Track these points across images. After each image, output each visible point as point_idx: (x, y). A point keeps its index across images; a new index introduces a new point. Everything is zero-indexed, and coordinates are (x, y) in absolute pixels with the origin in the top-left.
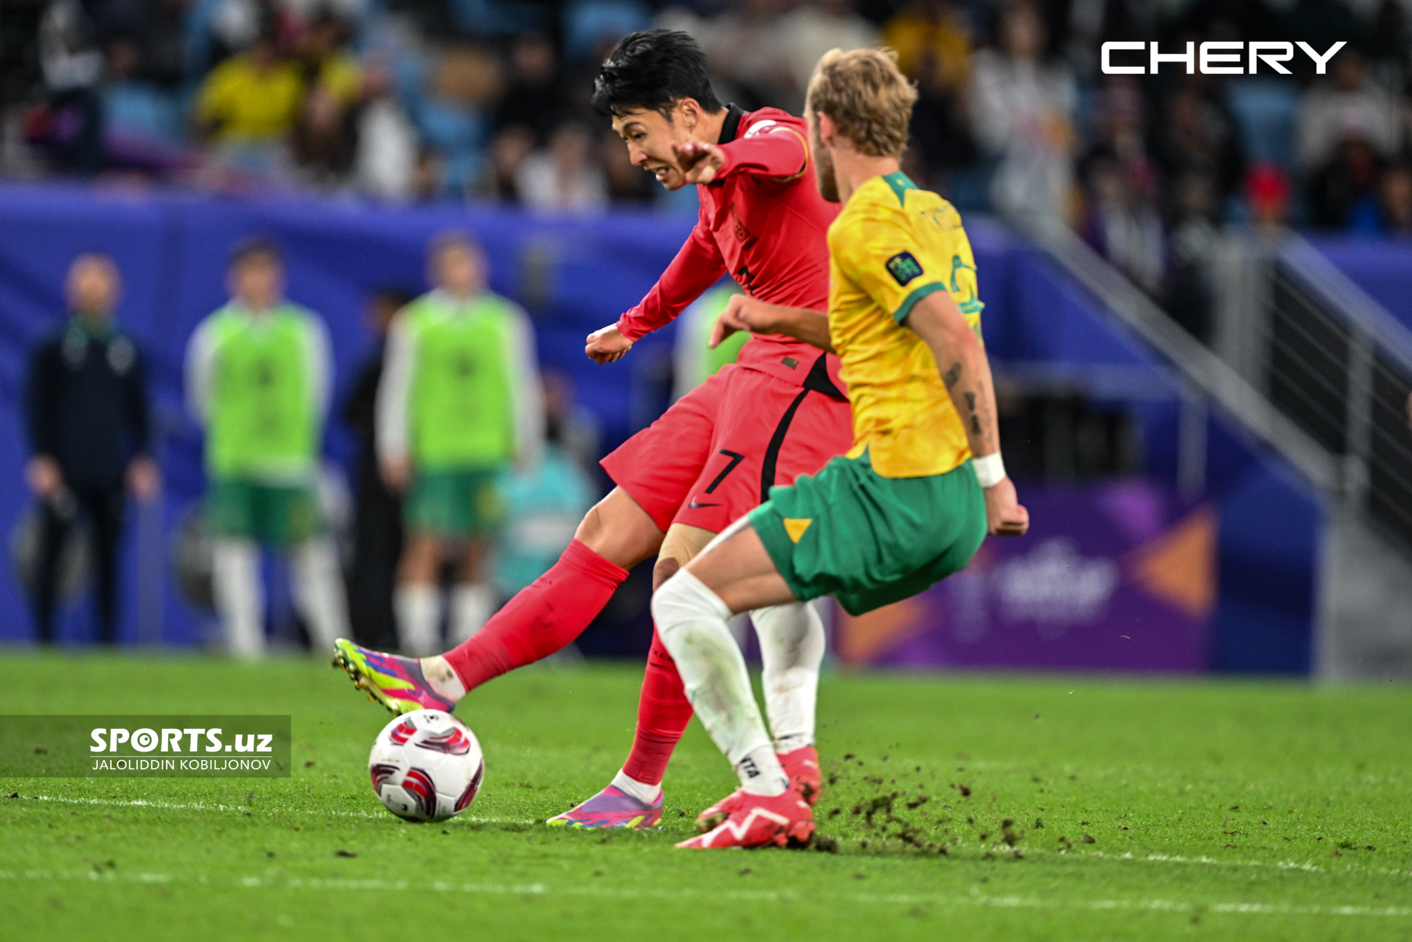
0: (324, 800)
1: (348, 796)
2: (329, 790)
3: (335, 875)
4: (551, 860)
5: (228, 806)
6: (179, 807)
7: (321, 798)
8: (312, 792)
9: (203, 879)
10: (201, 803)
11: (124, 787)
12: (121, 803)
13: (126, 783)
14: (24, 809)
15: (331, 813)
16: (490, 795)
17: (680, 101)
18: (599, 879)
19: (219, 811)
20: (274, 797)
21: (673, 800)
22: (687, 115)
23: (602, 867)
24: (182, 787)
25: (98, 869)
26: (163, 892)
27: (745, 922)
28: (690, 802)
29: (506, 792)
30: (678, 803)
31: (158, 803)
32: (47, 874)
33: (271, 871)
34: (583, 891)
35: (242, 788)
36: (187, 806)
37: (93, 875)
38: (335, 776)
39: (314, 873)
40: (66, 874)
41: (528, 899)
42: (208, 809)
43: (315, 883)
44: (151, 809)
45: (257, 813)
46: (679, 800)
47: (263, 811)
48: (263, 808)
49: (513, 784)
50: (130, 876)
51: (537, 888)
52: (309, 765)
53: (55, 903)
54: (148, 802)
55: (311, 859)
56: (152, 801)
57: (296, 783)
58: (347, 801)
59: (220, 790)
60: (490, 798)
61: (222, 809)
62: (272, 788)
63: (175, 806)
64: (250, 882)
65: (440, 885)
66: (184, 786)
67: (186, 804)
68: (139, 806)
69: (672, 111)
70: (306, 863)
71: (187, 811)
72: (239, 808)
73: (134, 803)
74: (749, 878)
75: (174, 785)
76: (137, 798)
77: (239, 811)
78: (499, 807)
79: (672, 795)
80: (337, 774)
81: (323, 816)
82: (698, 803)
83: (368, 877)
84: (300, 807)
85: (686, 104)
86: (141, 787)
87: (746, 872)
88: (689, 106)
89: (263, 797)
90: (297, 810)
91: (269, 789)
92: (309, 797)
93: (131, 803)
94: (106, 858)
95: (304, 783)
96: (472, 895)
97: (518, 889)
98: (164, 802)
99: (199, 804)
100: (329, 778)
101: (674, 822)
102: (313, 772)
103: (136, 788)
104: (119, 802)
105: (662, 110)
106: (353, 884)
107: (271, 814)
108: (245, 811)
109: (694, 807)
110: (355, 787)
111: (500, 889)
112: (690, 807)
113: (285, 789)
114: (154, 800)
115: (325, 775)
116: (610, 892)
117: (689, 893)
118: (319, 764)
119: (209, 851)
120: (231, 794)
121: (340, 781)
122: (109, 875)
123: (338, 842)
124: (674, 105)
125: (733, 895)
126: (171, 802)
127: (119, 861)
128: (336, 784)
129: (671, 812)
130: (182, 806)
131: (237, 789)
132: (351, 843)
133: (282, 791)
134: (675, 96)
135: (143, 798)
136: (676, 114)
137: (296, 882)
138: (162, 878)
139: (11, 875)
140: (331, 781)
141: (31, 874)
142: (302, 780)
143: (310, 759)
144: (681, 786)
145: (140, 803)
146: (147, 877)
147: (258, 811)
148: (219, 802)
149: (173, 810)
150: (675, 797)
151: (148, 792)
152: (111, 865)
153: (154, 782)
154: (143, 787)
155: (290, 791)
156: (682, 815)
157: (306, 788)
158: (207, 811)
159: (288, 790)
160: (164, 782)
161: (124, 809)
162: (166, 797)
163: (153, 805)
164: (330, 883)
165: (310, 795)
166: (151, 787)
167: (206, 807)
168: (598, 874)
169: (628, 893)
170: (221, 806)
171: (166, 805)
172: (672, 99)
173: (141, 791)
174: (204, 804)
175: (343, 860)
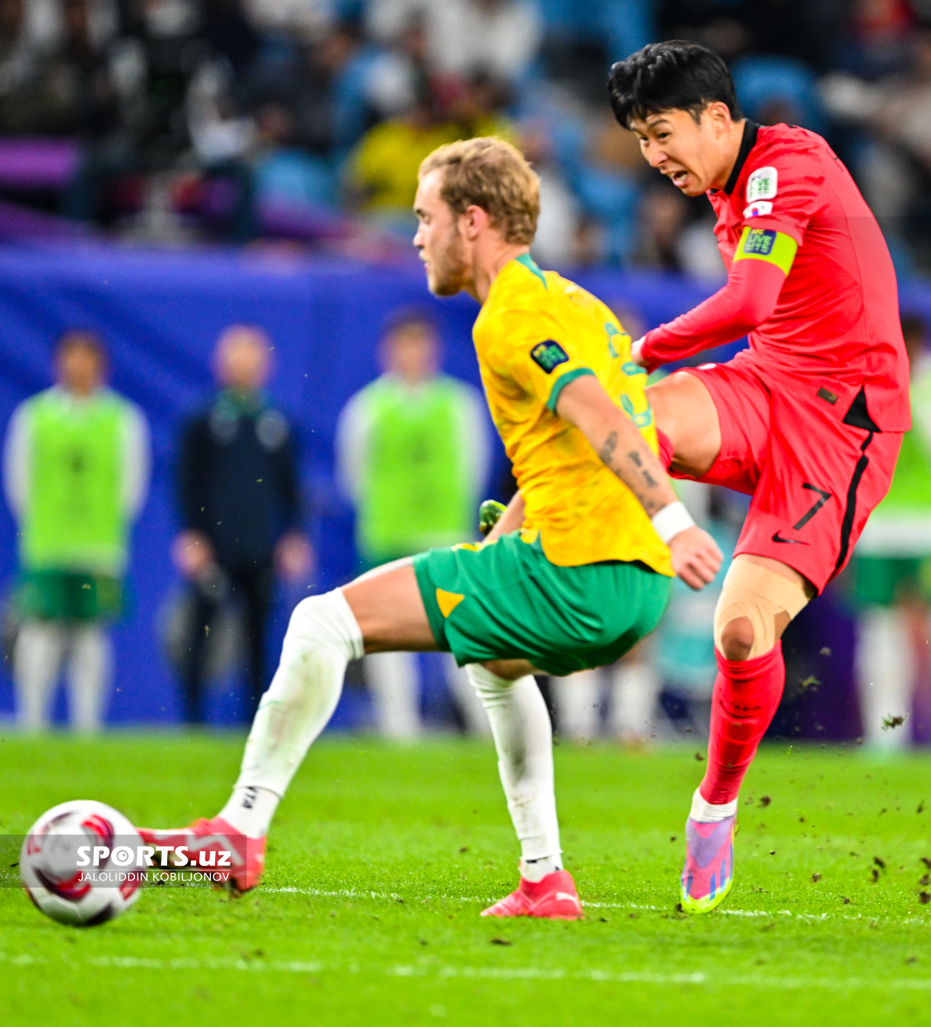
0: (478, 887)
1: (504, 883)
2: (485, 876)
3: (490, 964)
4: (712, 948)
5: (380, 892)
6: (330, 894)
7: (476, 884)
8: (466, 879)
9: (354, 968)
10: (352, 890)
11: (273, 873)
12: (271, 889)
13: (275, 869)
14: (170, 896)
15: (486, 900)
16: (649, 882)
17: (710, 104)
18: (761, 968)
19: (371, 898)
20: (428, 883)
21: (837, 886)
22: (715, 119)
23: (765, 956)
24: (333, 874)
25: (246, 958)
26: (313, 981)
27: (911, 1011)
28: (856, 889)
29: (666, 879)
30: (843, 890)
31: (308, 889)
32: (193, 963)
33: (424, 960)
34: (744, 980)
35: (395, 875)
36: (339, 893)
37: (241, 965)
38: (491, 863)
39: (465, 961)
40: (213, 963)
41: (688, 988)
42: (359, 896)
43: (469, 972)
44: (301, 895)
45: (410, 900)
46: (843, 886)
47: (416, 898)
48: (416, 895)
49: (673, 870)
50: (280, 965)
51: (697, 977)
52: (463, 850)
53: (202, 993)
54: (298, 889)
55: (465, 947)
56: (302, 888)
57: (451, 869)
58: (503, 888)
59: (372, 877)
60: (649, 884)
61: (374, 896)
62: (425, 874)
63: (325, 893)
64: (403, 971)
65: (598, 975)
66: (335, 873)
67: (338, 891)
68: (288, 893)
69: (701, 113)
70: (459, 952)
71: (339, 898)
72: (392, 895)
73: (283, 890)
74: (915, 967)
75: (325, 871)
76: (287, 885)
77: (391, 898)
78: (659, 894)
79: (836, 881)
80: (493, 860)
81: (477, 903)
82: (863, 890)
83: (524, 966)
84: (454, 894)
85: (716, 109)
86: (291, 873)
87: (912, 960)
88: (718, 110)
89: (416, 883)
90: (451, 897)
91: (423, 876)
92: (463, 883)
93: (281, 890)
94: (255, 946)
95: (458, 870)
96: (630, 984)
97: (679, 978)
98: (314, 889)
99: (350, 892)
100: (485, 864)
101: (838, 909)
102: (467, 857)
103: (286, 875)
104: (269, 888)
105: (692, 111)
106: (508, 973)
107: (424, 901)
108: (398, 898)
109: (859, 894)
110: (510, 874)
111: (659, 978)
112: (855, 894)
113: (439, 876)
114: (304, 887)
115: (480, 861)
116: (772, 981)
117: (854, 982)
118: (475, 850)
119: (360, 939)
120: (383, 881)
121: (495, 868)
122: (258, 964)
123: (492, 930)
124: (704, 107)
125: (898, 984)
126: (322, 888)
127: (268, 950)
128: (491, 870)
129: (835, 898)
130: (333, 893)
131: (390, 876)
132: (507, 930)
133: (435, 877)
134: (705, 98)
135: (294, 884)
136: (705, 117)
137: (449, 971)
138: (312, 967)
139: (156, 963)
140: (487, 867)
141: (177, 963)
142: (457, 866)
143: (465, 845)
144: (846, 871)
145: (289, 890)
146: (297, 966)
147: (411, 898)
148: (371, 889)
149: (324, 896)
150: (839, 884)
151: (298, 879)
152: (259, 953)
153: (305, 869)
154: (293, 874)
155: (444, 878)
156: (847, 902)
157: (461, 875)
158: (359, 898)
159: (441, 877)
160: (314, 869)
161: (273, 896)
162: (316, 884)
163: (303, 893)
164: (485, 972)
165: (465, 882)
166: (301, 873)
167: (357, 894)
168: (760, 962)
169: (791, 983)
170: (372, 893)
171: (317, 892)
172: (703, 101)
173: (291, 878)
174: (355, 890)
175: (498, 948)
